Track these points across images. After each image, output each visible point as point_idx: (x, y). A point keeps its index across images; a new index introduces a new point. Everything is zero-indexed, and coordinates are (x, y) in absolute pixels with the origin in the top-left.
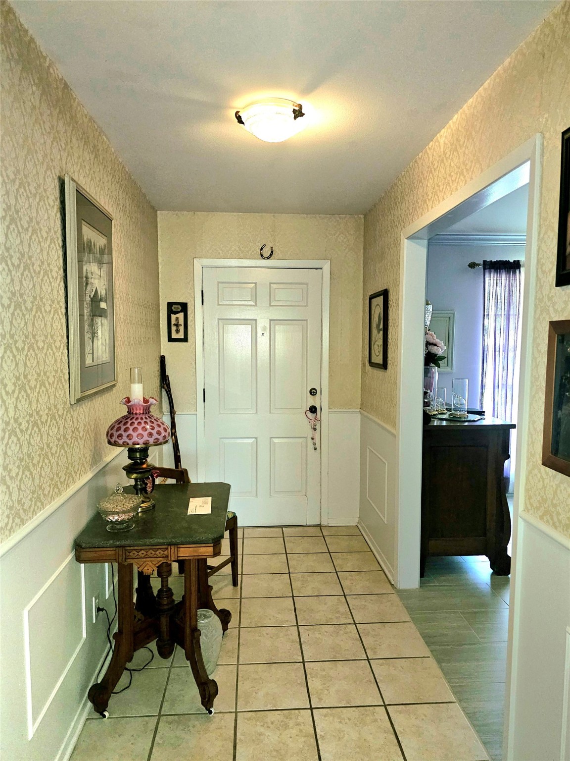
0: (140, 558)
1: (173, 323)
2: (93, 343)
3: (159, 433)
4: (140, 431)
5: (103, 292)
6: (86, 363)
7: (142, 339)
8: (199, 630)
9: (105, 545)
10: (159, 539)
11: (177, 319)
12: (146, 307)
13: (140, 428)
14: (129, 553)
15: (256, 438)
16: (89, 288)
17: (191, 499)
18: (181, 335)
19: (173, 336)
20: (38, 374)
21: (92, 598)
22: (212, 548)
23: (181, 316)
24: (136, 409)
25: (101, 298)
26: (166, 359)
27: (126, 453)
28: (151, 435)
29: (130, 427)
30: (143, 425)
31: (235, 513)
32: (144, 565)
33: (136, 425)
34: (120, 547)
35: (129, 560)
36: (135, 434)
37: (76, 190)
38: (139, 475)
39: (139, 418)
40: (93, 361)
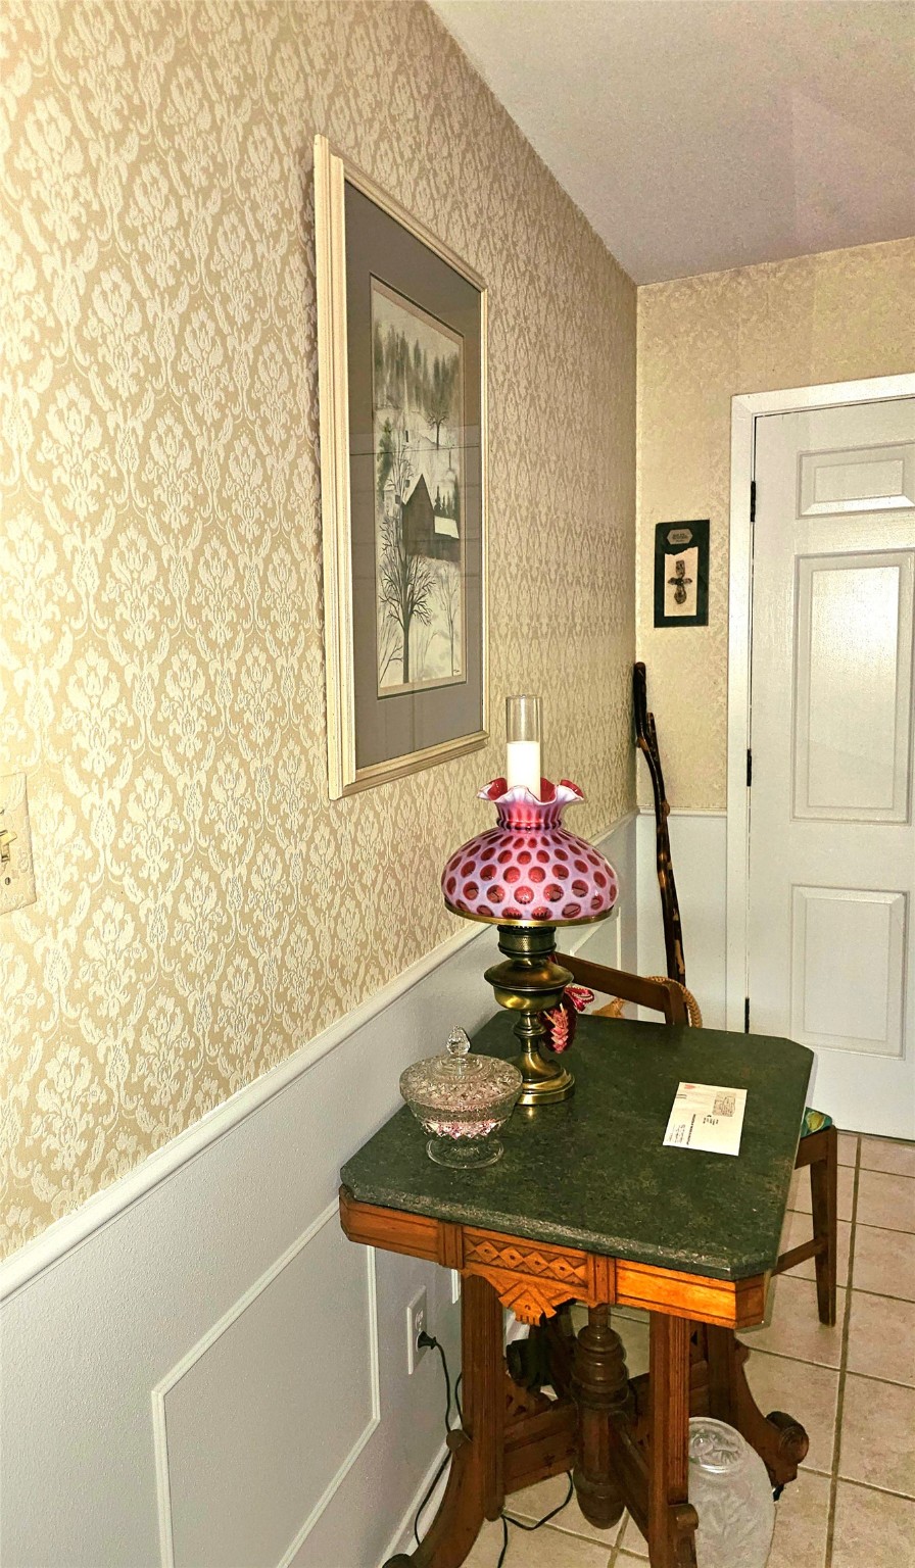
0: (504, 1268)
1: (667, 577)
2: (406, 630)
3: (580, 888)
4: (524, 880)
5: (447, 492)
6: (382, 685)
7: (578, 620)
8: (692, 1508)
9: (409, 1206)
10: (562, 1223)
11: (680, 566)
12: (593, 539)
13: (524, 869)
14: (476, 1245)
15: (905, 894)
16: (393, 477)
17: (682, 1085)
18: (690, 608)
19: (668, 613)
20: (208, 717)
21: (406, 1306)
22: (732, 1297)
23: (691, 556)
24: (520, 816)
25: (438, 505)
26: (647, 672)
27: (494, 936)
28: (555, 893)
29: (497, 865)
30: (535, 862)
31: (829, 1118)
32: (516, 1290)
33: (513, 862)
34: (449, 1222)
35: (473, 1265)
36: (509, 889)
37: (346, 181)
38: (528, 1003)
39: (527, 841)
40: (406, 679)
